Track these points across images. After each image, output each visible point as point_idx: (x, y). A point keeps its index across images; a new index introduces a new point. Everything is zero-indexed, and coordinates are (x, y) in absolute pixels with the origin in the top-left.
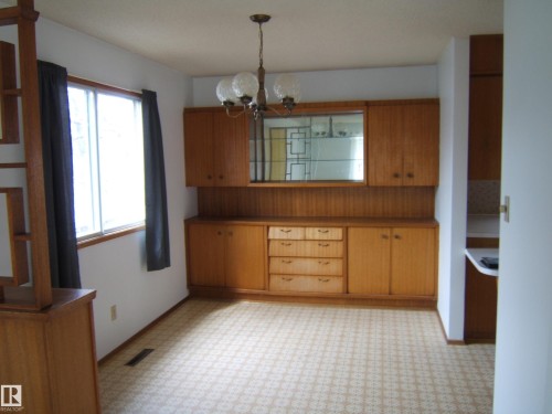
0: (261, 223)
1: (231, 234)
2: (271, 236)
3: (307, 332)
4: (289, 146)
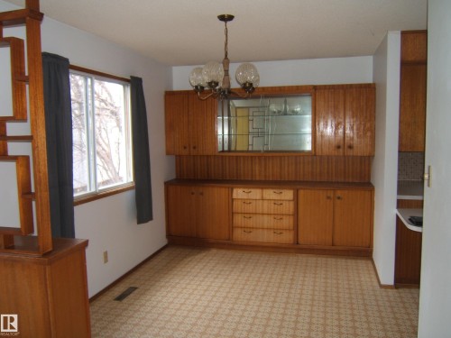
0: (227, 185)
1: (202, 194)
2: (235, 196)
3: (264, 276)
4: (251, 122)
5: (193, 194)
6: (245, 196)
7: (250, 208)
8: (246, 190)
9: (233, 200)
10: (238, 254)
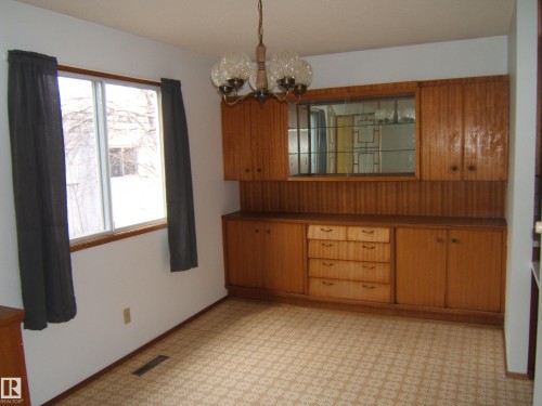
0: (300, 221)
1: (269, 232)
2: (310, 236)
4: (356, 135)
5: (257, 231)
6: (324, 236)
7: (332, 252)
8: (326, 228)
9: (308, 240)
10: (315, 313)
